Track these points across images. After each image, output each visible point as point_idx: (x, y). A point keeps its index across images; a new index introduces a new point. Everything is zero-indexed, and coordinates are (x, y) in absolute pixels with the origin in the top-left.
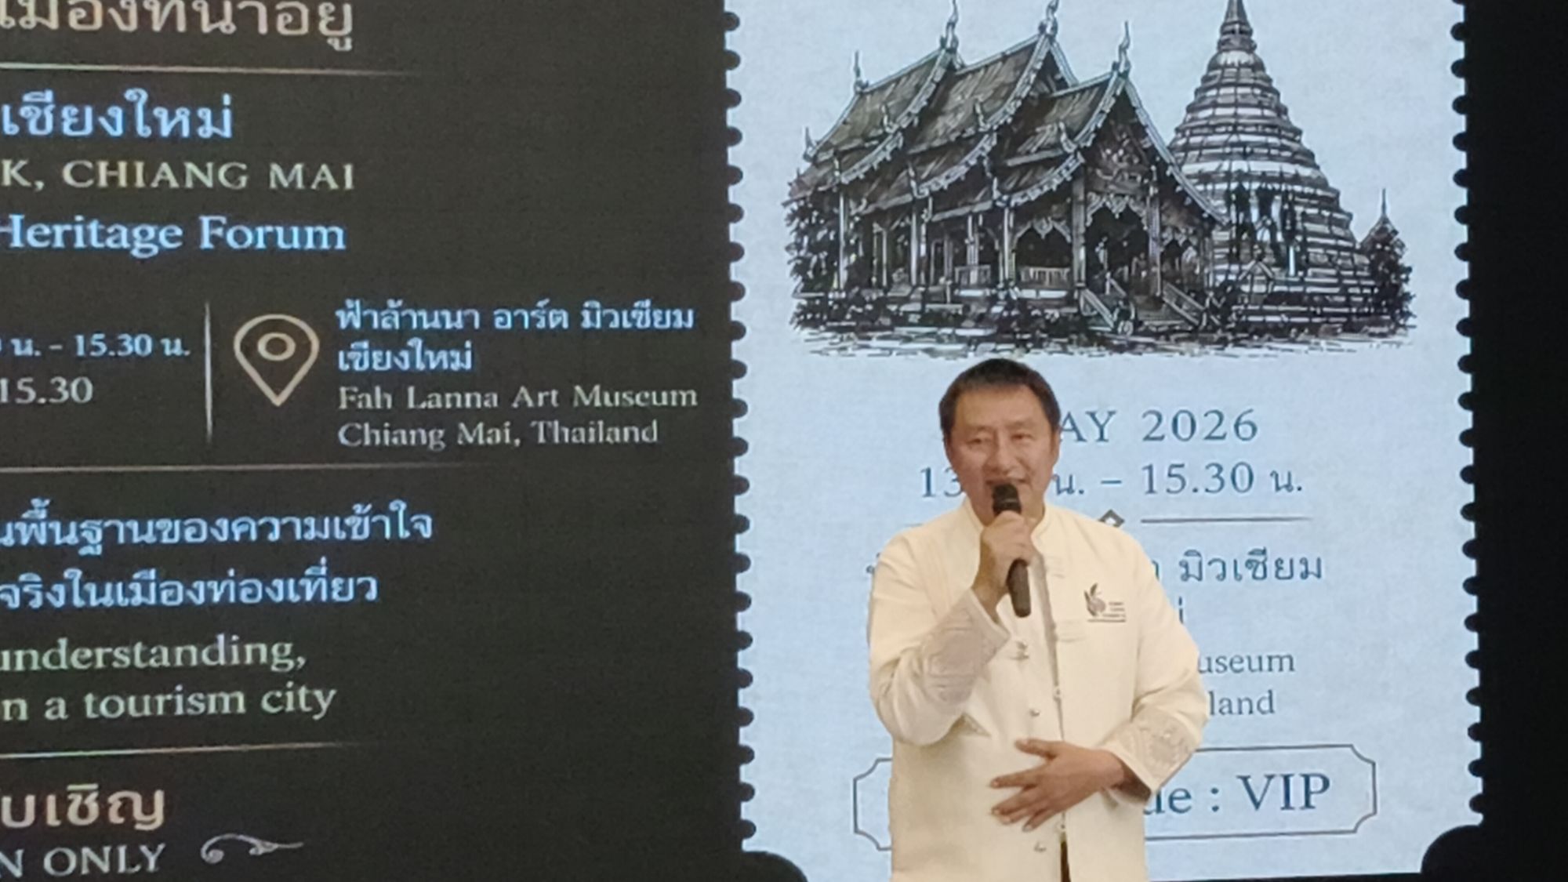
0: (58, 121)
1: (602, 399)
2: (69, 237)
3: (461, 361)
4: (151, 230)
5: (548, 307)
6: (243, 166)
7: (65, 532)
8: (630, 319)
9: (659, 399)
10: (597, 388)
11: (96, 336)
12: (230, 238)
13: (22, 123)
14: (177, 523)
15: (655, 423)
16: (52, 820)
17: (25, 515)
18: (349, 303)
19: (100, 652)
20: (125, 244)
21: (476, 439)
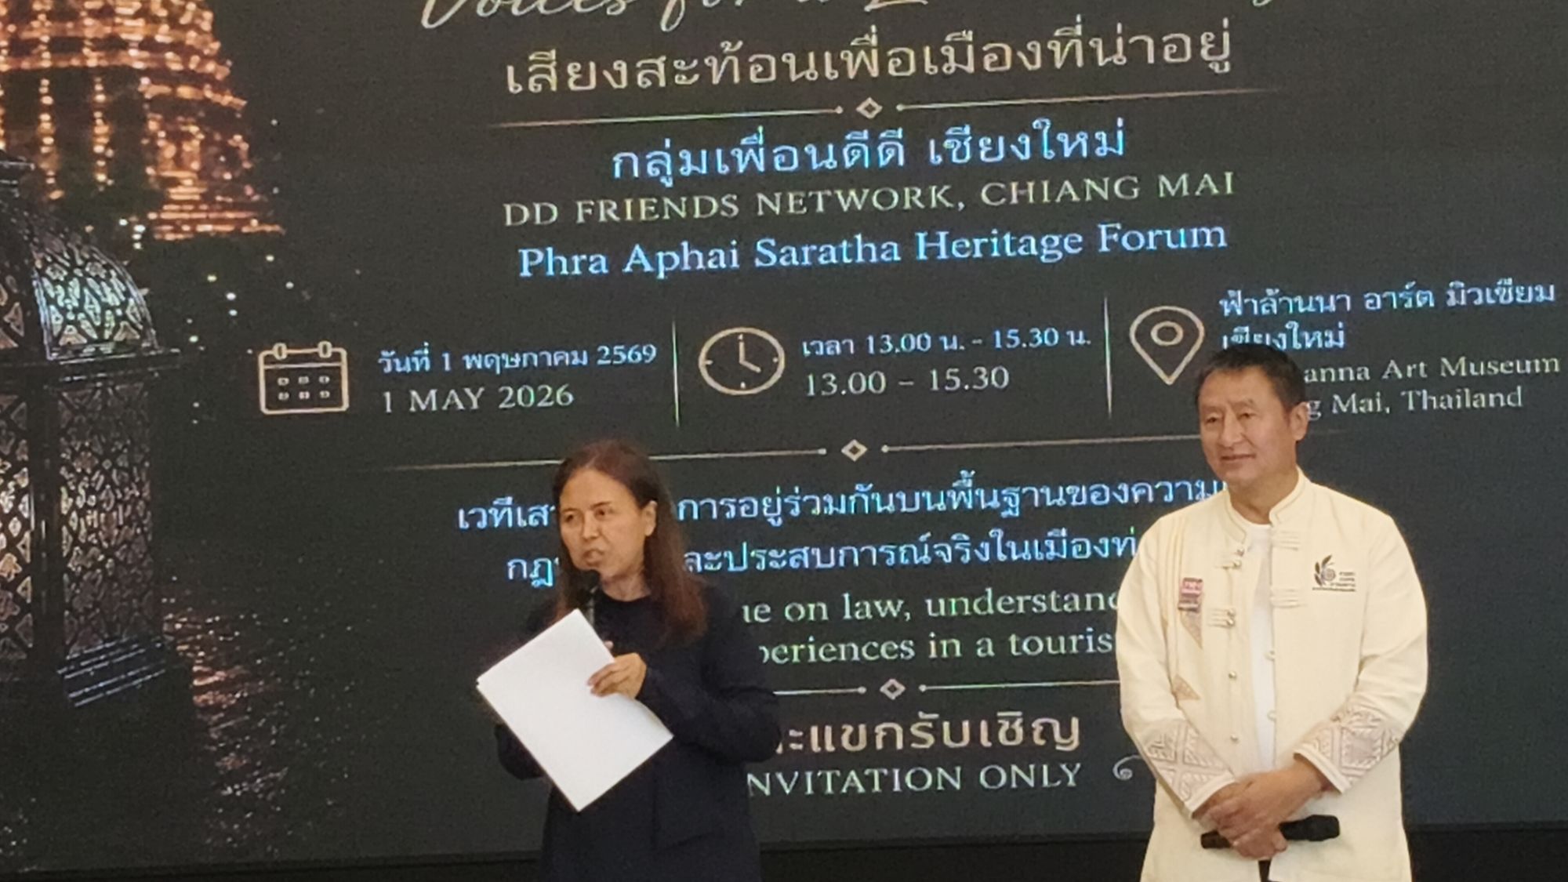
0: (975, 148)
1: (1468, 368)
2: (986, 248)
3: (1335, 340)
4: (1056, 239)
5: (1414, 289)
6: (1135, 180)
7: (989, 498)
8: (1493, 295)
9: (1523, 367)
10: (1462, 360)
11: (1011, 331)
12: (1125, 243)
13: (947, 154)
14: (1084, 489)
15: (1519, 388)
16: (985, 742)
17: (955, 485)
18: (1231, 293)
19: (1021, 599)
20: (1034, 252)
21: (1350, 408)
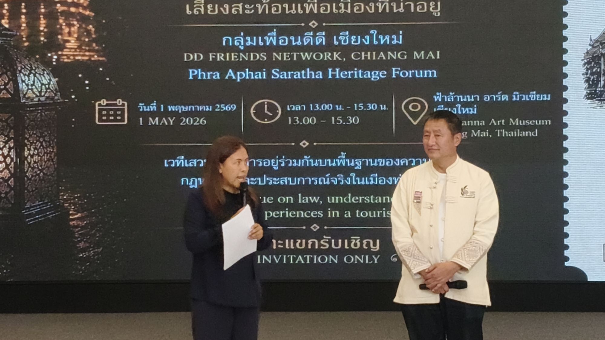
0: (350, 40)
1: (519, 122)
2: (353, 75)
3: (473, 111)
4: (377, 72)
5: (501, 94)
6: (405, 53)
7: (351, 162)
8: (529, 97)
9: (538, 123)
10: (517, 119)
11: (360, 104)
12: (401, 75)
13: (340, 41)
14: (384, 160)
15: (536, 130)
16: (346, 247)
17: (339, 157)
18: (438, 94)
19: (361, 198)
20: (369, 77)
21: (477, 135)
